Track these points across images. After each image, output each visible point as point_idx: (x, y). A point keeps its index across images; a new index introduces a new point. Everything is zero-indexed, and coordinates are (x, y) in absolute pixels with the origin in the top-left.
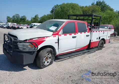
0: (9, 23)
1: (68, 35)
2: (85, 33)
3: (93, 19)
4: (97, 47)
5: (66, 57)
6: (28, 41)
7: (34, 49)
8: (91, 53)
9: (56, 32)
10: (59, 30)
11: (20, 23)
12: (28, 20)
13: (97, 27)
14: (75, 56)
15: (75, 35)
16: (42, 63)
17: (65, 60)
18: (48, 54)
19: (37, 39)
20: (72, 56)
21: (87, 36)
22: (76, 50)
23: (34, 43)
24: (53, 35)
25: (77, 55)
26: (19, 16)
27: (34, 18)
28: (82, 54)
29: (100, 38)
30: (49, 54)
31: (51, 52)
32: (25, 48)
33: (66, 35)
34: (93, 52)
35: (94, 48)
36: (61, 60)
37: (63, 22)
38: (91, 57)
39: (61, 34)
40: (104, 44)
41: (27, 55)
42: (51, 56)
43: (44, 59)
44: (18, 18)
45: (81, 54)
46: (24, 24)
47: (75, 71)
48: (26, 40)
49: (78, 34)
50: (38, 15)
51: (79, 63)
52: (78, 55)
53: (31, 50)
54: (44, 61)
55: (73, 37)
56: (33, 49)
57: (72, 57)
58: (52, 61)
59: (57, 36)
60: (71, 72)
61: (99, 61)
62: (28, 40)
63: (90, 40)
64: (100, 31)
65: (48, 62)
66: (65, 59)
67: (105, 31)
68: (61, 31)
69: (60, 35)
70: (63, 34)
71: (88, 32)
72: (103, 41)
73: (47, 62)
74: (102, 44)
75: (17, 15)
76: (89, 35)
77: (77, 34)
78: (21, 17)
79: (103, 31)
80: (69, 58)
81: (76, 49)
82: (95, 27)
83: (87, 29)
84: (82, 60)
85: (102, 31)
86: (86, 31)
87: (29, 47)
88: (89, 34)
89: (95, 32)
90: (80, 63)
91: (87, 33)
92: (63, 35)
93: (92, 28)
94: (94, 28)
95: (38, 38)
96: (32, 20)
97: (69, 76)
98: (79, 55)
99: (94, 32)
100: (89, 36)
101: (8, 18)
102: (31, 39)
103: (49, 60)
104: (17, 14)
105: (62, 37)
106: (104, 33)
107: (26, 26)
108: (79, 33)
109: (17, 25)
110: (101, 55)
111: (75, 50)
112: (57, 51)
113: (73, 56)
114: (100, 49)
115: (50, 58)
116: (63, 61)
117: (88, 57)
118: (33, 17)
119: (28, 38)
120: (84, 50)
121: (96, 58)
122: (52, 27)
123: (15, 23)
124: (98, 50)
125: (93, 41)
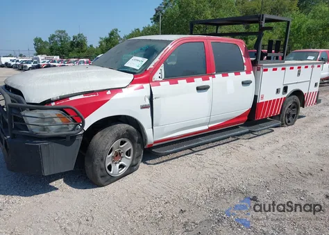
0: (39, 56)
1: (182, 82)
2: (237, 74)
3: (262, 29)
4: (278, 117)
5: (181, 150)
6: (53, 104)
7: (73, 130)
8: (258, 136)
9: (142, 75)
10: (151, 66)
11: (71, 54)
12: (91, 46)
13: (276, 54)
14: (210, 145)
15: (205, 83)
16: (102, 169)
17: (177, 157)
18: (119, 141)
19: (82, 97)
20: (199, 145)
21: (245, 83)
22: (210, 129)
23: (73, 109)
24: (133, 82)
25: (215, 144)
26: (67, 35)
27: (107, 41)
28: (230, 139)
29: (285, 89)
30: (125, 142)
31: (129, 136)
32: (47, 124)
33: (177, 83)
34: (266, 131)
35: (270, 121)
36: (164, 158)
37: (168, 42)
38: (256, 147)
39: (160, 79)
40: (301, 108)
41: (54, 145)
42: (131, 147)
43: (109, 156)
44: (65, 41)
45: (228, 140)
46: (79, 58)
47: (200, 192)
48: (49, 101)
49: (214, 77)
50: (117, 30)
51: (217, 167)
52: (218, 143)
53: (64, 133)
54: (107, 165)
55: (198, 89)
56: (70, 129)
57: (198, 148)
58: (134, 163)
59: (147, 86)
60: (188, 195)
61: (282, 159)
62: (53, 102)
63: (256, 97)
64: (288, 68)
65: (122, 166)
66: (175, 155)
67: (303, 67)
68: (159, 71)
69: (157, 83)
70: (165, 80)
71: (248, 72)
72: (296, 98)
73: (118, 165)
74: (294, 108)
75: (60, 34)
76: (251, 82)
77: (210, 78)
78: (72, 39)
79: (296, 67)
80: (188, 151)
81: (210, 126)
82: (269, 55)
83: (244, 61)
84: (227, 157)
85: (292, 68)
86: (243, 70)
87: (58, 121)
88: (251, 77)
89: (270, 69)
90: (220, 169)
91: (244, 76)
92: (168, 83)
93: (262, 59)
94: (269, 58)
95: (85, 93)
96: (101, 45)
97: (179, 210)
98: (221, 142)
99: (266, 70)
100: (253, 85)
101: (38, 41)
102: (62, 98)
103: (126, 161)
104: (61, 30)
105: (164, 90)
106: (299, 74)
107: (84, 62)
108: (219, 76)
109: (60, 61)
110: (291, 140)
111: (206, 127)
112: (148, 131)
113: (202, 147)
114: (289, 123)
115: (128, 153)
116: (171, 162)
117: (249, 150)
118: (104, 37)
119: (54, 95)
120: (237, 127)
121: (273, 152)
122: (134, 58)
123: (55, 57)
124: (282, 125)
125: (264, 100)
